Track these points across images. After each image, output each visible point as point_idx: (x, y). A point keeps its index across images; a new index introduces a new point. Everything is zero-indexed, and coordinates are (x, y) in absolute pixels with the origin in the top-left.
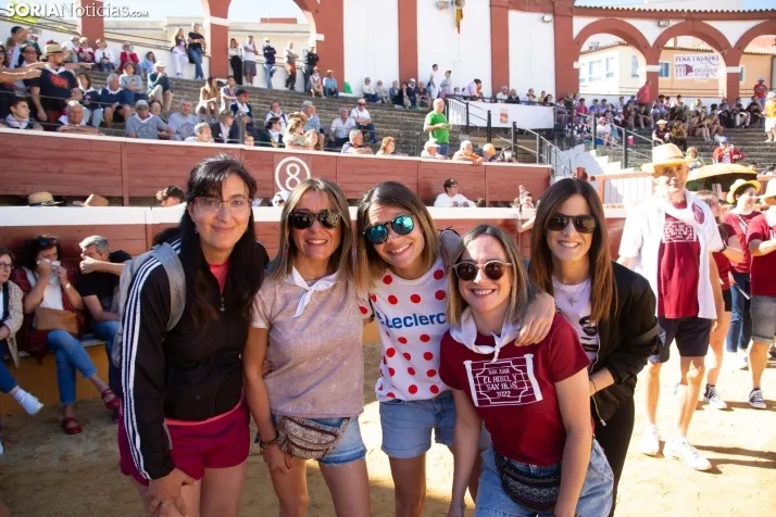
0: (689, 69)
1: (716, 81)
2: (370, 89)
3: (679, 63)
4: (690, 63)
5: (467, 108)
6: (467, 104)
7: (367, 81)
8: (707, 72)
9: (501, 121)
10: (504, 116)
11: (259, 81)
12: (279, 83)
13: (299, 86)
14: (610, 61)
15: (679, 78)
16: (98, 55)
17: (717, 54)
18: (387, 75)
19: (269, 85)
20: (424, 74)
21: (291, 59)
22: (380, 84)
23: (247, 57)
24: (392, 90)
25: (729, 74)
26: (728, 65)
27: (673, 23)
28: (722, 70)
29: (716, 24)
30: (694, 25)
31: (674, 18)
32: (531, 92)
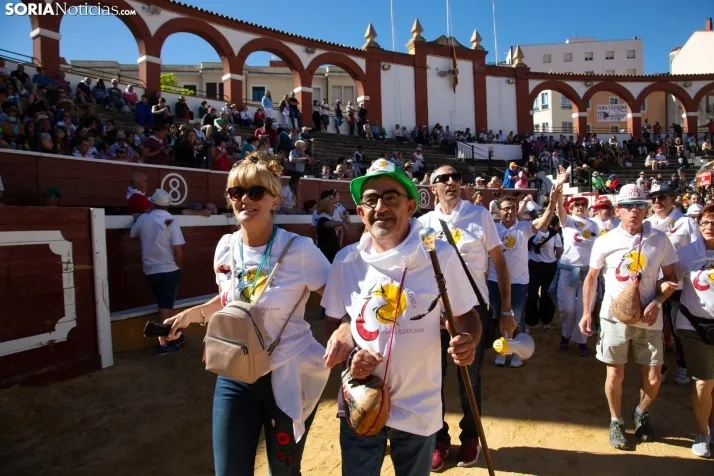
0: (606, 115)
1: (627, 121)
2: (399, 132)
3: (600, 111)
4: (607, 111)
5: (473, 149)
6: (472, 146)
7: (397, 126)
8: (619, 117)
11: (330, 129)
12: (343, 129)
13: (356, 133)
14: (545, 97)
15: (599, 121)
16: (243, 115)
17: (626, 104)
18: (409, 122)
19: (338, 131)
20: (432, 121)
21: (352, 113)
22: (404, 128)
23: (323, 112)
24: (413, 133)
25: (634, 118)
26: (633, 112)
27: (595, 83)
28: (630, 116)
29: (624, 84)
30: (610, 84)
31: (596, 80)
32: (501, 132)
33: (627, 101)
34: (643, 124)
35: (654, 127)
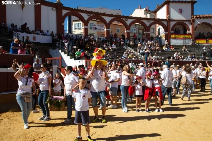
1: (104, 32)
3: (93, 26)
4: (96, 27)
5: (18, 35)
6: (18, 33)
8: (101, 30)
9: (33, 40)
10: (34, 39)
25: (107, 31)
26: (107, 28)
27: (92, 15)
28: (105, 30)
29: (103, 17)
30: (98, 16)
31: (92, 14)
32: (48, 31)
33: (104, 24)
34: (111, 34)
35: (115, 35)
